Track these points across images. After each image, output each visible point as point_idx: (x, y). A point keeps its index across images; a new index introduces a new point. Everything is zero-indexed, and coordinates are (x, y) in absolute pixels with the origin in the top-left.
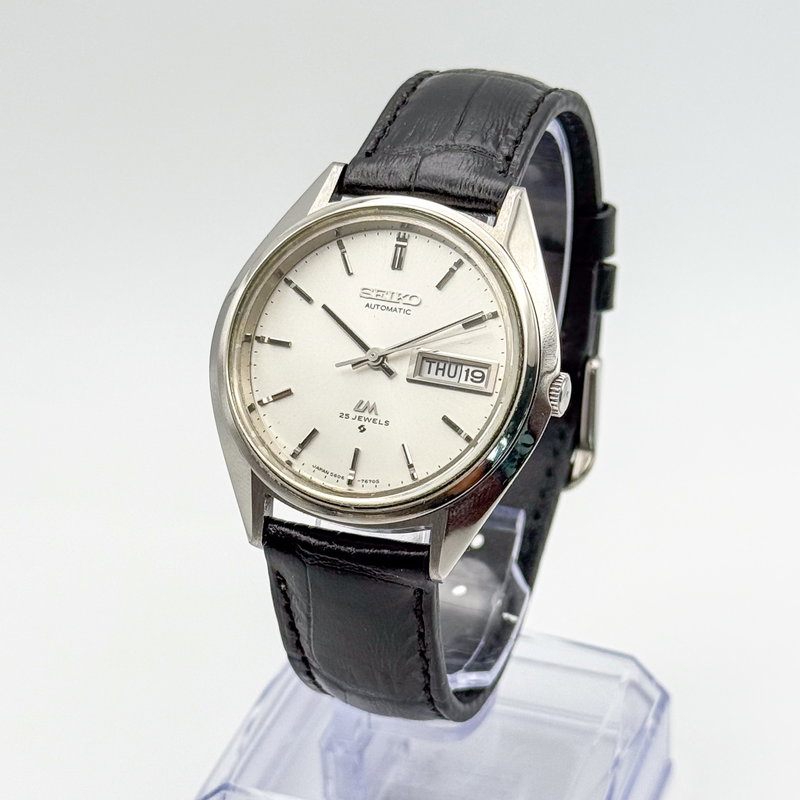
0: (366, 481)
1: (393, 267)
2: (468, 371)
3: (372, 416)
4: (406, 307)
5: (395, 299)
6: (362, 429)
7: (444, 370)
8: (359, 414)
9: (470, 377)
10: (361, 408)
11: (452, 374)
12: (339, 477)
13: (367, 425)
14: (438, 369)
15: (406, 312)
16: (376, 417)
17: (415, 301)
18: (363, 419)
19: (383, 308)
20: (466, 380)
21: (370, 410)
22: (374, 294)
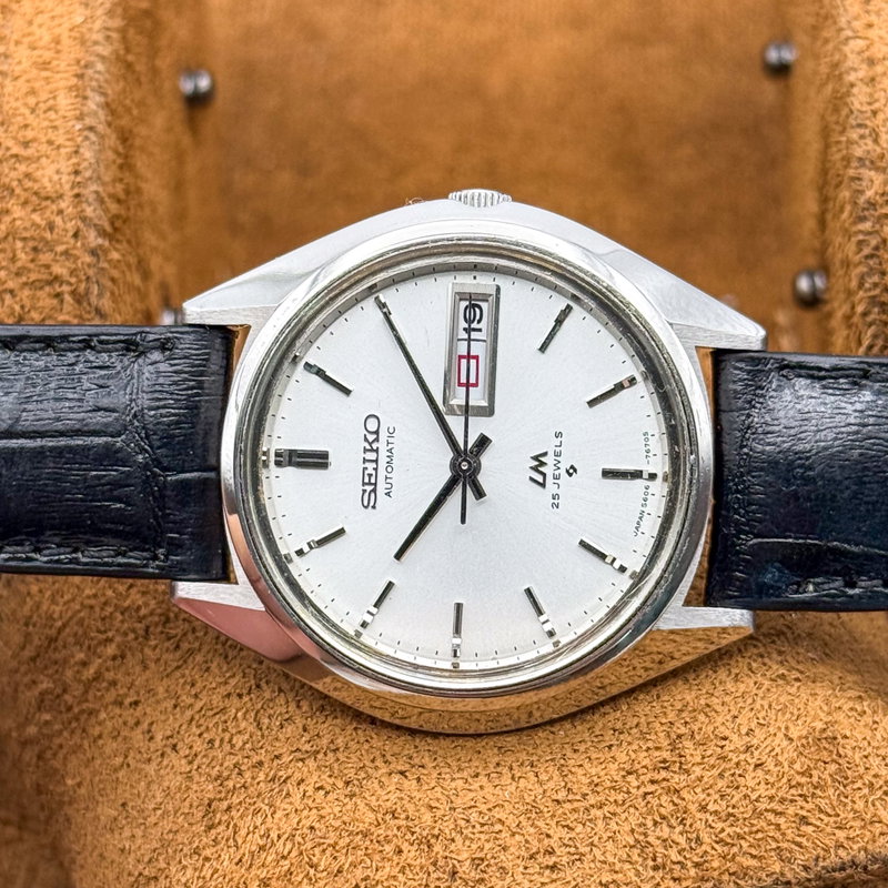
0: (648, 451)
1: (324, 466)
3: (549, 460)
4: (383, 435)
5: (372, 456)
6: (571, 472)
8: (549, 480)
9: (475, 325)
10: (540, 479)
12: (646, 494)
13: (564, 466)
15: (391, 434)
16: (551, 454)
17: (372, 424)
18: (557, 472)
19: (390, 470)
20: (480, 330)
21: (543, 464)
22: (369, 488)
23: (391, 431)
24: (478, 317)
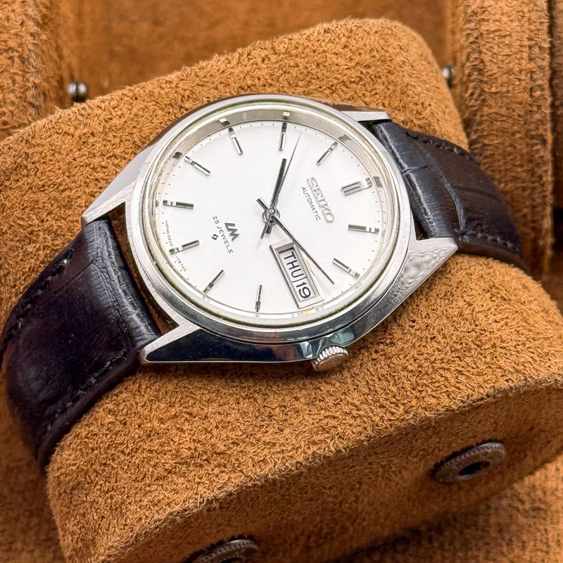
0: (180, 262)
1: (342, 188)
2: (304, 284)
3: (229, 239)
4: (321, 215)
6: (215, 237)
7: (294, 267)
8: (224, 228)
9: (301, 288)
10: (229, 227)
11: (295, 274)
12: (171, 242)
13: (220, 238)
14: (292, 263)
15: (317, 217)
16: (230, 241)
17: (329, 218)
18: (222, 234)
19: (309, 200)
20: (297, 286)
21: (231, 234)
22: (315, 188)
23: (318, 218)
24: (302, 292)
